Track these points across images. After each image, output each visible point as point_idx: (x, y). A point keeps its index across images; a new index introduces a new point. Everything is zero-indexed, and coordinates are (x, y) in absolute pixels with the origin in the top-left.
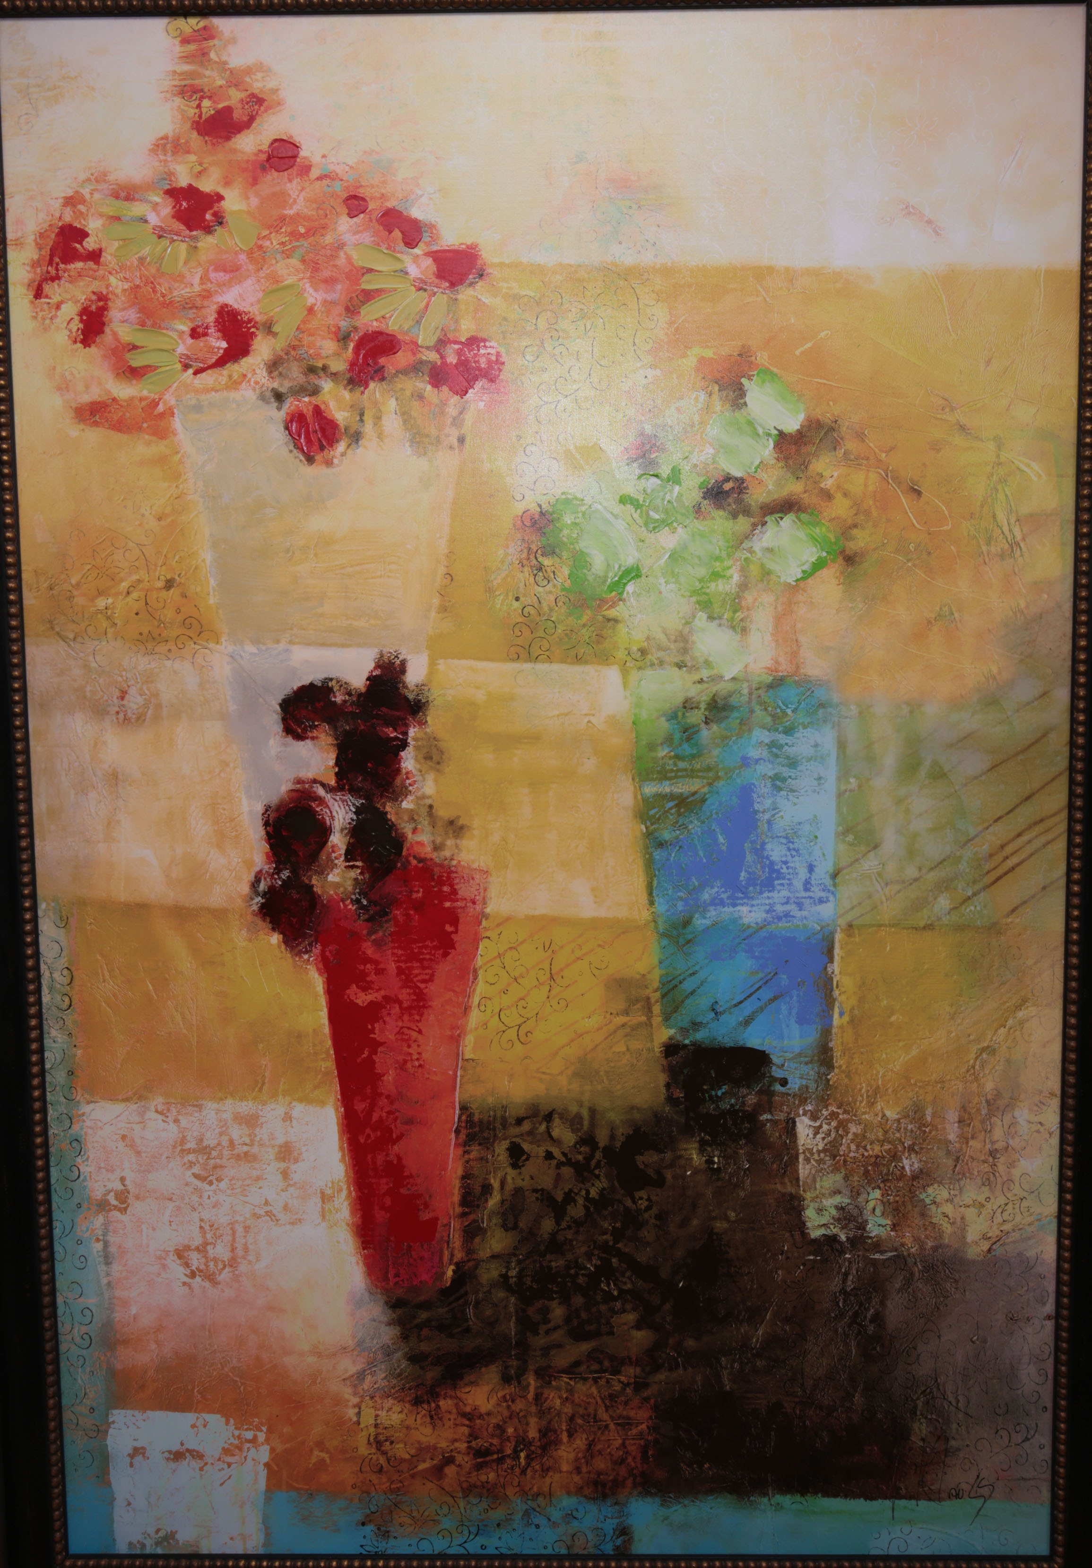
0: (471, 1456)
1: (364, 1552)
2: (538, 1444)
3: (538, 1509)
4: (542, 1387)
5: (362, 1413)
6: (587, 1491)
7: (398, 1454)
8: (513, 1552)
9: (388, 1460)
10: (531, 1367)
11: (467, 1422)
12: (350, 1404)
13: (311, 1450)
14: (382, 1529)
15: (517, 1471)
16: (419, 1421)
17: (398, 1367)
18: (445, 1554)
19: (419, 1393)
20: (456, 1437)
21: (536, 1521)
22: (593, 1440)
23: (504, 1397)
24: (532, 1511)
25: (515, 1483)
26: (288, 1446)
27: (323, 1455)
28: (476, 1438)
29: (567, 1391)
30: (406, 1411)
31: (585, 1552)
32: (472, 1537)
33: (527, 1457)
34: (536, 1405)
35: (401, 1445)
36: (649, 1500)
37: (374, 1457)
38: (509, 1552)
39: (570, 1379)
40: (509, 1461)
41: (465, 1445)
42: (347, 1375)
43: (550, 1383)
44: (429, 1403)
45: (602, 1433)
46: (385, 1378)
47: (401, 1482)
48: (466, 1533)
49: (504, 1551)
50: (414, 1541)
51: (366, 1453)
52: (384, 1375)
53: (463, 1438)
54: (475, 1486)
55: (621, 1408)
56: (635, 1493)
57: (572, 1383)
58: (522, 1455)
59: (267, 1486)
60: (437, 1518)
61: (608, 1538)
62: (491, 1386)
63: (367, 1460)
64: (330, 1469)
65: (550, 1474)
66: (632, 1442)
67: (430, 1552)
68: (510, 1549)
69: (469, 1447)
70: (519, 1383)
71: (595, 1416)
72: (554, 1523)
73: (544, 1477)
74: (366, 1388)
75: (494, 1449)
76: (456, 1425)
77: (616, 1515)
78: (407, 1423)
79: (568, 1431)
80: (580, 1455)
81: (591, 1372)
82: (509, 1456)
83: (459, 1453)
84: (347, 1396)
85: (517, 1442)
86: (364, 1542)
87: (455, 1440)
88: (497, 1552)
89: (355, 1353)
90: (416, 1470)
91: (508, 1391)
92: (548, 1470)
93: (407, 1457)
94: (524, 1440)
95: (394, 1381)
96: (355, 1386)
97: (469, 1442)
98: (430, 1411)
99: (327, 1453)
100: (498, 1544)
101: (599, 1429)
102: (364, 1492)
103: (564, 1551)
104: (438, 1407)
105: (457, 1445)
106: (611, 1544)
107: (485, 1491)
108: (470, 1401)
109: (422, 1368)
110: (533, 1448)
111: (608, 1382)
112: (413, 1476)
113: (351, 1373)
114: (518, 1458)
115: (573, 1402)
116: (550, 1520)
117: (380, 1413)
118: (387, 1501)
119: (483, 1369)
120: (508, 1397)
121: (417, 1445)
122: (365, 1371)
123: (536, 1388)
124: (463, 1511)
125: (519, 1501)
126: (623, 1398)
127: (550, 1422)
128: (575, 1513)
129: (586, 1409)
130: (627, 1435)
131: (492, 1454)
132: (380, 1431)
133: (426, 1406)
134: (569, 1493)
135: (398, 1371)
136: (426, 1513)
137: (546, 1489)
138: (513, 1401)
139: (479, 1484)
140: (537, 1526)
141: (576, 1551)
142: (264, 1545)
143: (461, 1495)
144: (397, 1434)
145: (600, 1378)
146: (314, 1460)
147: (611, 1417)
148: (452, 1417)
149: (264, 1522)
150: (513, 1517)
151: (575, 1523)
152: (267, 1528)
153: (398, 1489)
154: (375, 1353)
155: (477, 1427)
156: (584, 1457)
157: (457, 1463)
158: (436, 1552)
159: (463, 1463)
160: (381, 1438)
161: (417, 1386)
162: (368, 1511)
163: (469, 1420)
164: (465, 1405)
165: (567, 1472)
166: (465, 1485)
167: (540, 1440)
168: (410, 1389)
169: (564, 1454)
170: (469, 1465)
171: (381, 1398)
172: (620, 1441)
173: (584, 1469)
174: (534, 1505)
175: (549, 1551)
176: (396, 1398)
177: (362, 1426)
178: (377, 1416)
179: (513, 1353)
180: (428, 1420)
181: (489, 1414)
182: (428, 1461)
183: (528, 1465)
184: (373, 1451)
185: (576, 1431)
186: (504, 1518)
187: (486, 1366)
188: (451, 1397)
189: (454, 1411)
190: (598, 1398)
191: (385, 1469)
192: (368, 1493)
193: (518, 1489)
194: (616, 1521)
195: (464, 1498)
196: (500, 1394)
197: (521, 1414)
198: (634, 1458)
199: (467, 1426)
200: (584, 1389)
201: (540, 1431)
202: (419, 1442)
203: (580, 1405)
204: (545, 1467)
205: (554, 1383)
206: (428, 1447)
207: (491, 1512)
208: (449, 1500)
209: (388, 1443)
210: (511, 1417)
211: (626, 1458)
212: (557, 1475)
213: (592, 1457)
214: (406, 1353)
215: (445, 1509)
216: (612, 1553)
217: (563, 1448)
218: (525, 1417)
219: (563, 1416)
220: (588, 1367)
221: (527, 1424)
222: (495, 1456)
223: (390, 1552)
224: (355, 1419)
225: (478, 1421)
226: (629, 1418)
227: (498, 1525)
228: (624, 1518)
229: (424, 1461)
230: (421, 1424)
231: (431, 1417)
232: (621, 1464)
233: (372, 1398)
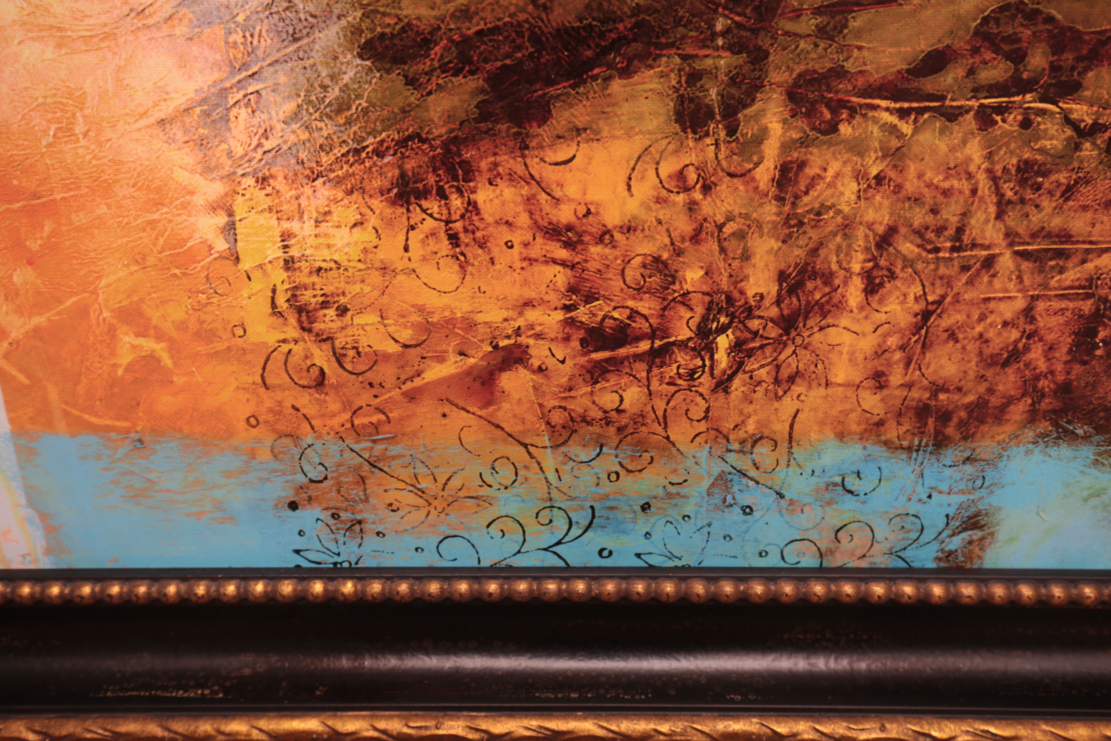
0: (575, 344)
1: (305, 564)
2: (774, 312)
3: (753, 473)
4: (804, 142)
5: (240, 228)
6: (892, 432)
7: (363, 343)
8: (680, 564)
9: (339, 359)
10: (776, 76)
11: (563, 254)
12: (199, 200)
13: (112, 332)
14: (344, 515)
15: (705, 382)
16: (416, 250)
17: (332, 77)
18: (510, 568)
19: (410, 165)
20: (530, 294)
21: (745, 499)
22: (939, 302)
23: (681, 175)
24: (736, 478)
25: (697, 413)
26: (38, 320)
27: (149, 344)
28: (590, 298)
29: (886, 153)
30: (373, 220)
31: (864, 564)
32: (575, 532)
33: (737, 346)
34: (780, 199)
35: (371, 318)
36: (1065, 450)
37: (298, 349)
38: (670, 564)
39: (903, 114)
40: (682, 358)
41: (560, 315)
42: (166, 110)
43: (833, 128)
44: (442, 195)
45: (970, 282)
46: (295, 116)
47: (379, 410)
48: (561, 523)
49: (656, 561)
50: (430, 542)
51: (272, 338)
52: (290, 107)
53: (553, 297)
54: (585, 420)
55: (1047, 204)
56: (1030, 434)
57: (906, 128)
58: (723, 342)
59: (11, 421)
60: (485, 491)
61: (929, 535)
62: (639, 143)
63: (278, 357)
64: (179, 380)
65: (797, 389)
66: (1056, 305)
67: (473, 563)
68: (671, 556)
69: (570, 322)
70: (732, 131)
71: (960, 230)
72: (792, 502)
73: (778, 398)
74: (239, 151)
75: (641, 325)
76: (532, 261)
77: (962, 486)
78: (381, 255)
79: (868, 276)
80: (892, 341)
81: (976, 91)
82: (683, 345)
83: (539, 336)
84: (182, 177)
85: (709, 309)
86: (300, 543)
87: (528, 304)
88: (639, 563)
89: (181, 30)
90: (418, 382)
91: (692, 158)
92: (792, 379)
93: (392, 348)
94: (730, 300)
95: (328, 128)
96: (202, 143)
97: (567, 308)
98: (447, 222)
99: (160, 337)
100: (643, 546)
101: (965, 268)
102: (281, 435)
103: (810, 561)
104: (472, 207)
105: (532, 315)
106: (935, 546)
107: (612, 430)
108: (572, 191)
109: (411, 82)
110: (754, 324)
111: (1026, 124)
112: (412, 397)
113: (179, 101)
114: (711, 349)
115: (899, 188)
116: (781, 496)
117: (294, 226)
118: (348, 454)
119: (617, 85)
120: (692, 176)
121: (415, 318)
122: (223, 93)
123: (786, 147)
124: (552, 477)
125: (703, 454)
126: (1062, 177)
127: (814, 252)
128: (851, 483)
129: (934, 211)
130: (1046, 286)
131: (638, 339)
132: (303, 278)
133: (433, 205)
134: (841, 436)
135: (334, 93)
136: (455, 483)
137: (781, 428)
138: (707, 189)
139: (595, 413)
140: (748, 510)
141: (838, 561)
142: (48, 551)
143: (546, 440)
144: (357, 288)
145: (1001, 110)
146: (125, 358)
147: (1011, 237)
148: (516, 238)
149: (31, 503)
150: (683, 490)
151: (849, 503)
152: (44, 517)
153: (376, 427)
154: (247, 28)
155: (593, 266)
156: (902, 348)
157: (535, 363)
158: (486, 563)
159: (551, 362)
160: (307, 297)
161: (403, 143)
162: (301, 479)
163: (568, 245)
164: (558, 201)
165: (847, 385)
166: (558, 418)
167: (778, 302)
168: (379, 153)
169: (847, 338)
170: (568, 368)
171: (292, 180)
172: (1020, 304)
173: (896, 378)
174: (744, 463)
175: (773, 561)
176: (339, 181)
177: (246, 265)
178: (286, 236)
179: (719, 27)
180: (444, 246)
181: (629, 229)
182: (453, 358)
183: (738, 367)
184: (292, 332)
185: (892, 276)
186: (660, 492)
187: (626, 73)
188: (512, 177)
189: (524, 219)
190: (982, 177)
191: (331, 379)
192: (294, 437)
193: (702, 426)
194: (956, 499)
195: (555, 447)
196: (667, 168)
197: (728, 230)
198: (1051, 348)
199: (563, 264)
200: (943, 147)
201: (782, 276)
202: (421, 309)
203: (917, 200)
204: (785, 373)
205: (845, 129)
206: (450, 322)
207: (626, 479)
208: (517, 452)
209: (331, 312)
210: (696, 238)
211: (1027, 349)
212: (818, 393)
213: (925, 347)
214: (357, 31)
215: (506, 474)
216: (931, 565)
217: (844, 321)
218: (741, 235)
219: (861, 232)
220: (971, 72)
221: (746, 257)
222: (644, 346)
223: (367, 562)
224: (221, 245)
225: (596, 250)
226: (1066, 236)
227: (645, 507)
228: (984, 492)
229: (441, 359)
230: (424, 259)
231: (454, 239)
232: (1006, 364)
233: (263, 181)
